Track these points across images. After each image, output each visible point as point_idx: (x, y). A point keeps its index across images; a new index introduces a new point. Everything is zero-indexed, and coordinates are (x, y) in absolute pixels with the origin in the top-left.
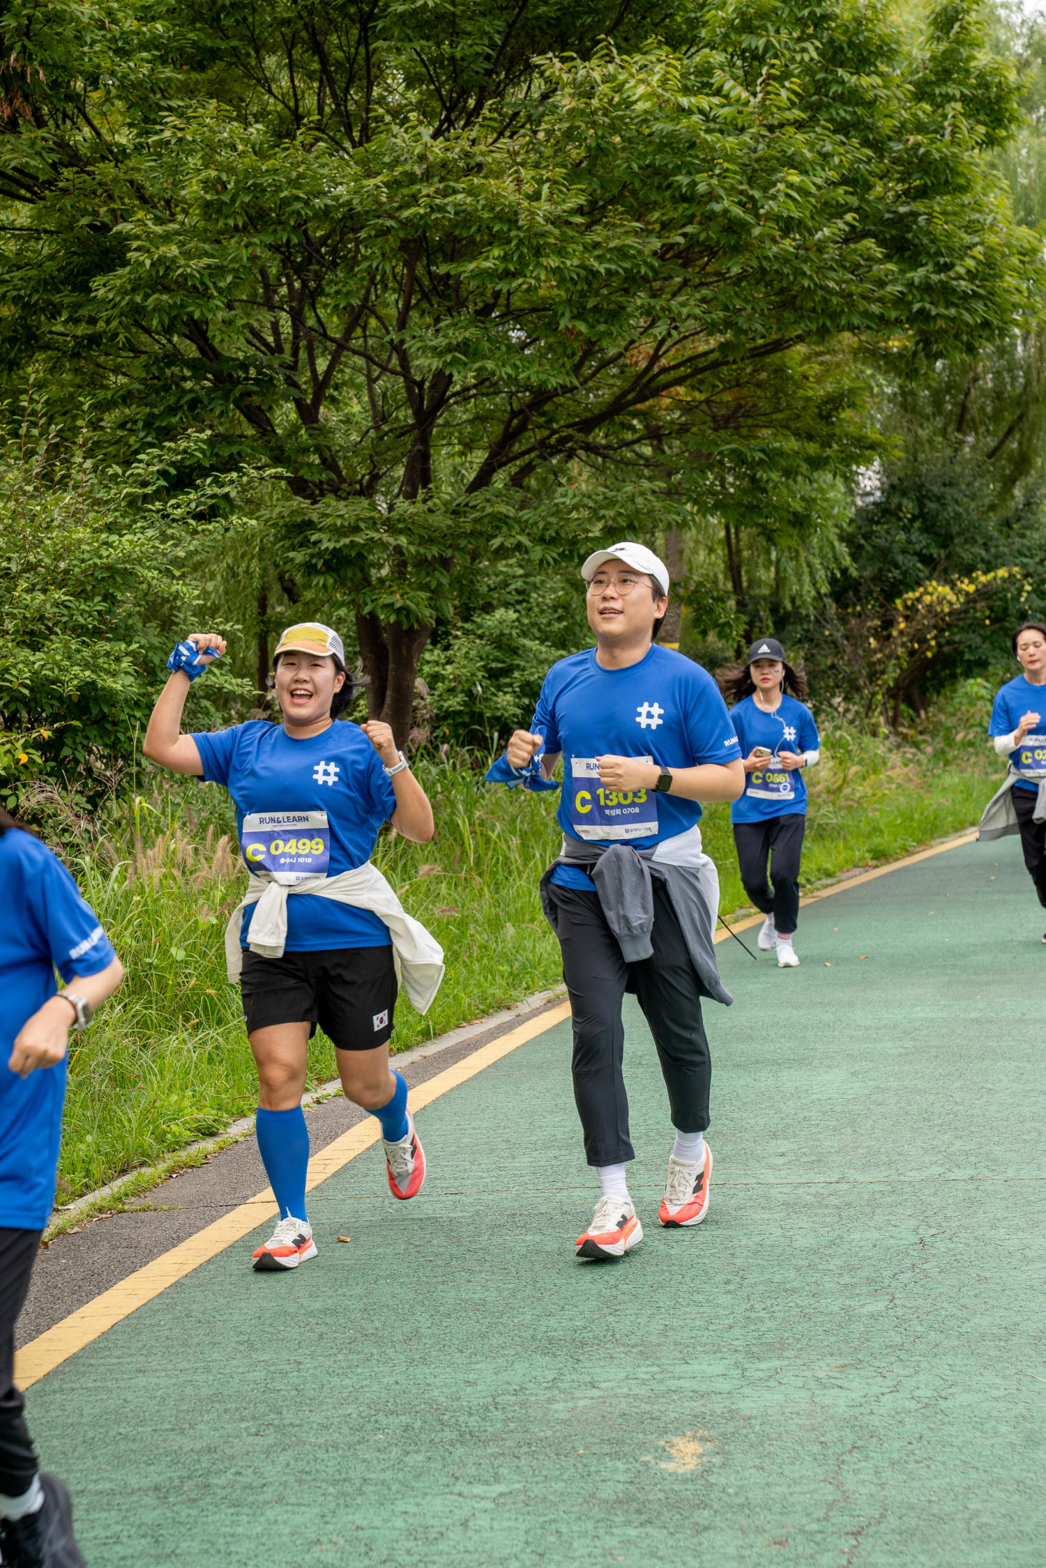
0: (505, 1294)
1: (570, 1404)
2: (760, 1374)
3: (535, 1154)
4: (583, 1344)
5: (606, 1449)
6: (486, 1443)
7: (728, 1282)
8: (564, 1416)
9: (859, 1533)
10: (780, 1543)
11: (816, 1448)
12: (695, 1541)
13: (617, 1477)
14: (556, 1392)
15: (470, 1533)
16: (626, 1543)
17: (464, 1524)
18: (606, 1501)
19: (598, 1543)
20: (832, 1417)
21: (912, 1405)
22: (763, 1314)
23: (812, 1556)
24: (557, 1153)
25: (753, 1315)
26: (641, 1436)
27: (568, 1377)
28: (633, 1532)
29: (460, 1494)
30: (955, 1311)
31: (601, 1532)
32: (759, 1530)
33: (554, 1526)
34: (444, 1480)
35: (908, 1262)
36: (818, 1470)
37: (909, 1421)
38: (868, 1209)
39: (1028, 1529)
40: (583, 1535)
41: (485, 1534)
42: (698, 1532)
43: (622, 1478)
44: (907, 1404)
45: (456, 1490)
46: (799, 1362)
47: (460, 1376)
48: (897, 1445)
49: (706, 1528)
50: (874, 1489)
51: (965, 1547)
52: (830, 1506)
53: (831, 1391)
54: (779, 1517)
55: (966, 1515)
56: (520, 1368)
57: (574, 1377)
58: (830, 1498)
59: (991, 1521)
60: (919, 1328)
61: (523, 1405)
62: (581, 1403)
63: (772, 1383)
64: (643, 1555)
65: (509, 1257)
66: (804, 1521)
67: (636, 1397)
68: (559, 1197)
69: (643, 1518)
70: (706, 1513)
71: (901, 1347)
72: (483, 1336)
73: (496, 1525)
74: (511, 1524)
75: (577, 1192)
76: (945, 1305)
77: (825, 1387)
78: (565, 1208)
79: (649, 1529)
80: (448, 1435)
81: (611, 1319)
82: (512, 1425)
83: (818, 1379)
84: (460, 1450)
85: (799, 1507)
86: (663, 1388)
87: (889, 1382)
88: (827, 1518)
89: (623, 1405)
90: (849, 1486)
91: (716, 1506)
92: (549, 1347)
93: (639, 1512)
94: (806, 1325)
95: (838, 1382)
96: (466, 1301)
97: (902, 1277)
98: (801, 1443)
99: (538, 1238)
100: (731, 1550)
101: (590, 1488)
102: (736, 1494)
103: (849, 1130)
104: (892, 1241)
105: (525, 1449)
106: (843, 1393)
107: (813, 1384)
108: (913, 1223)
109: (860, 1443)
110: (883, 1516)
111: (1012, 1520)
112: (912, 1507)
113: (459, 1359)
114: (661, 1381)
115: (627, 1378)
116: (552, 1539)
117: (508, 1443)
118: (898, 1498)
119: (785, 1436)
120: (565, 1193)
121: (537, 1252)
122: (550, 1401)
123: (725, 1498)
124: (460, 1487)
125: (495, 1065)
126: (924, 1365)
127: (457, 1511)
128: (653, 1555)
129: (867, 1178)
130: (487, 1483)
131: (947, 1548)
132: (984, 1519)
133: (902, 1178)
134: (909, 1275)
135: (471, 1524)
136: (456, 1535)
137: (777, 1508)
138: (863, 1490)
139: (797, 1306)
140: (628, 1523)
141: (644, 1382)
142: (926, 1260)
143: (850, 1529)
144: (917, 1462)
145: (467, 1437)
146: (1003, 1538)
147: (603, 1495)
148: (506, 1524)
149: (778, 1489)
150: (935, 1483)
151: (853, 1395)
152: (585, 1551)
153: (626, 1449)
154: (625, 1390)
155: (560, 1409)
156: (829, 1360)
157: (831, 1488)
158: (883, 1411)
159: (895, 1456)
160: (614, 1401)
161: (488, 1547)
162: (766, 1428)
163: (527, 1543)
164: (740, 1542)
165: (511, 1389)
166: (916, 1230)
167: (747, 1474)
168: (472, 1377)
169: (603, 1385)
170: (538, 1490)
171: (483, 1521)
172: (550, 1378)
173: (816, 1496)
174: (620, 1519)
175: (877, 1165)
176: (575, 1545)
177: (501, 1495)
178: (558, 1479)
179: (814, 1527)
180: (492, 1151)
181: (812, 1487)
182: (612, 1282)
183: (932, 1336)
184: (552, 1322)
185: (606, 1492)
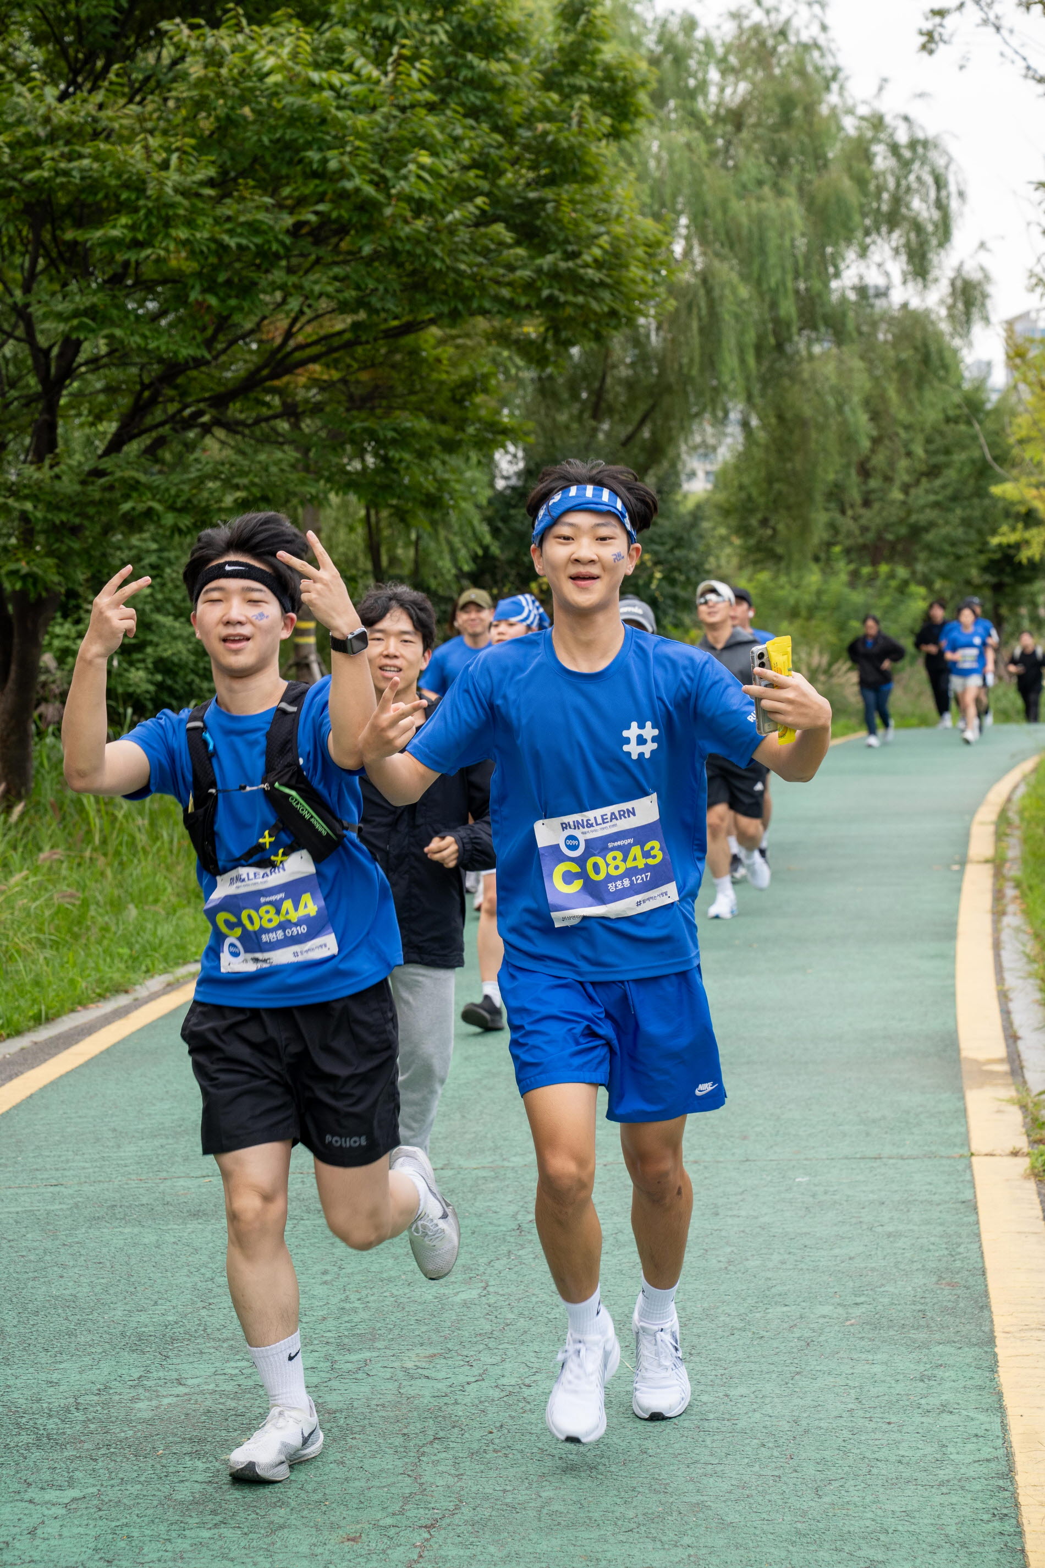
0: (98, 1289)
1: (154, 1403)
2: (350, 1366)
3: (141, 1143)
4: (173, 1339)
5: (187, 1448)
6: (63, 1446)
7: (325, 1272)
8: (147, 1415)
9: (433, 1526)
10: (353, 1540)
11: (398, 1441)
12: (268, 1540)
13: (195, 1477)
14: (141, 1390)
15: (36, 1542)
16: (199, 1545)
17: (32, 1532)
18: (181, 1503)
19: (169, 1547)
20: (417, 1408)
21: (496, 1394)
22: (357, 1304)
23: (384, 1551)
24: (164, 1141)
25: (347, 1306)
26: (224, 1433)
27: (155, 1375)
28: (206, 1534)
29: (31, 1501)
30: (545, 1297)
31: (174, 1534)
32: (333, 1527)
33: (125, 1531)
34: (16, 1486)
35: (504, 1249)
36: (399, 1463)
37: (492, 1410)
38: (470, 1195)
39: (596, 1515)
40: (155, 1538)
41: (52, 1542)
42: (273, 1532)
43: (200, 1478)
44: (491, 1392)
45: (27, 1497)
46: (389, 1352)
47: (43, 1376)
48: (477, 1435)
49: (282, 1527)
50: (451, 1481)
51: (534, 1536)
52: (406, 1499)
53: (419, 1382)
54: (354, 1513)
55: (539, 1503)
56: (106, 1366)
57: (161, 1374)
58: (407, 1491)
59: (561, 1508)
60: (510, 1316)
61: (105, 1405)
62: (166, 1401)
63: (359, 1376)
64: (214, 1557)
65: (105, 1250)
66: (379, 1516)
67: (223, 1393)
68: (162, 1187)
69: (218, 1518)
70: (282, 1511)
71: (490, 1335)
72: (70, 1334)
73: (65, 1532)
74: (81, 1530)
75: (181, 1182)
76: (537, 1291)
77: (413, 1378)
78: (168, 1199)
79: (223, 1530)
80: (25, 1438)
81: (204, 1313)
82: (92, 1426)
83: (406, 1370)
84: (37, 1454)
85: (376, 1502)
86: (250, 1383)
87: (476, 1371)
88: (402, 1512)
89: (208, 1403)
90: (427, 1478)
91: (293, 1504)
92: (138, 1343)
93: (214, 1512)
94: (399, 1315)
95: (426, 1373)
96: (56, 1298)
97: (498, 1265)
98: (383, 1435)
99: (136, 1230)
100: (304, 1549)
101: (166, 1489)
102: (315, 1491)
103: (458, 1116)
104: (490, 1228)
105: (103, 1451)
106: (430, 1383)
107: (401, 1374)
108: (513, 1208)
109: (441, 1434)
110: (457, 1507)
111: (582, 1507)
112: (486, 1498)
113: (44, 1358)
114: (249, 1377)
115: (215, 1374)
116: (122, 1544)
117: (86, 1446)
118: (474, 1489)
119: (369, 1429)
120: (169, 1183)
121: (135, 1244)
122: (133, 1400)
123: (303, 1495)
124: (32, 1493)
125: (108, 1052)
126: (511, 1352)
127: (26, 1519)
128: (224, 1557)
129: (472, 1163)
130: (60, 1488)
131: (517, 1537)
132: (555, 1508)
133: (506, 1164)
134: (504, 1261)
135: (39, 1532)
136: (23, 1544)
137: (354, 1504)
138: (440, 1482)
139: (392, 1295)
140: (202, 1525)
141: (232, 1378)
142: (523, 1247)
143: (423, 1522)
144: (495, 1451)
145: (45, 1440)
146: (573, 1525)
147: (179, 1497)
148: (76, 1531)
149: (357, 1484)
150: (512, 1471)
151: (439, 1385)
152: (154, 1556)
153: (208, 1447)
154: (212, 1387)
155: (143, 1408)
156: (418, 1350)
157: (408, 1480)
158: (467, 1400)
159: (475, 1446)
160: (200, 1398)
161: (54, 1555)
162: (350, 1421)
163: (96, 1550)
164: (314, 1540)
165: (95, 1389)
166: (514, 1216)
167: (327, 1469)
168: (55, 1376)
169: (190, 1382)
170: (112, 1494)
171: (52, 1528)
172: (136, 1376)
173: (393, 1490)
174: (193, 1521)
175: (482, 1151)
176: (145, 1550)
177: (74, 1500)
178: (135, 1481)
179: (389, 1521)
180: (98, 1140)
181: (389, 1481)
182: (208, 1275)
183: (522, 1323)
184: (143, 1318)
185: (184, 1493)
